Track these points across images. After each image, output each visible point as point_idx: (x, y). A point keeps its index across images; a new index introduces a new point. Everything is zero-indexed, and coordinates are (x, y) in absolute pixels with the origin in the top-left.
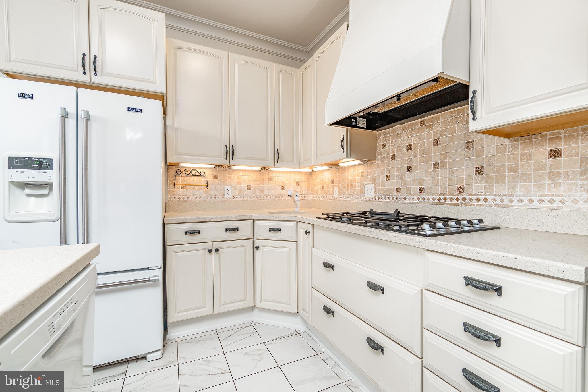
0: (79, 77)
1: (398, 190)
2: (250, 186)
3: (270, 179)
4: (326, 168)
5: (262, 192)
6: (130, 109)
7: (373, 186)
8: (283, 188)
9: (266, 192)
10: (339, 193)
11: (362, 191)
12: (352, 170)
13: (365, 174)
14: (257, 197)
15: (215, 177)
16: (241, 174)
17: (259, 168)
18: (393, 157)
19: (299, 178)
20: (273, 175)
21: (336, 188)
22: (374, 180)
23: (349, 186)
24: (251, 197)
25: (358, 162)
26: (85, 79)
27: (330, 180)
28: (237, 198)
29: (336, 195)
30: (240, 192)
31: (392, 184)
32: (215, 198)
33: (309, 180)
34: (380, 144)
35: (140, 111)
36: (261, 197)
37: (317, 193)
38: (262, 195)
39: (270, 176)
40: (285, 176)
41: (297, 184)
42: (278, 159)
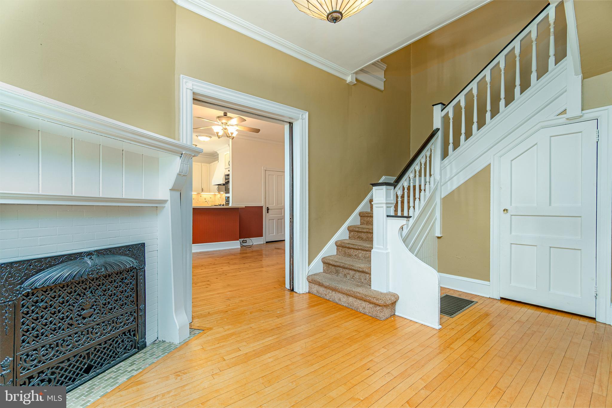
3: (201, 196)
4: (217, 193)
5: (198, 200)
8: (205, 199)
19: (211, 196)
20: (202, 195)
27: (219, 197)
29: (221, 201)
40: (205, 195)
41: (211, 198)
42: (203, 190)
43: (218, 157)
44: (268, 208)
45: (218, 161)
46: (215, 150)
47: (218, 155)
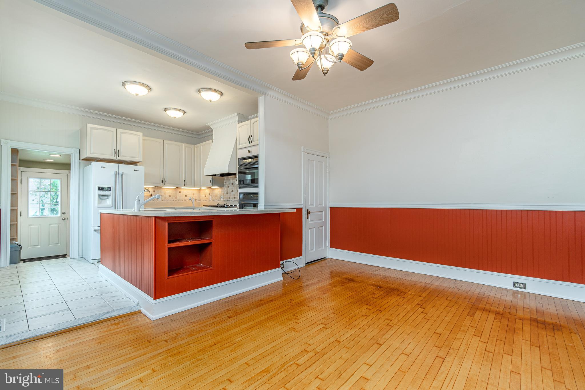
0: (113, 157)
1: (230, 198)
2: (170, 195)
3: (180, 192)
4: (207, 188)
5: (176, 198)
6: (135, 170)
7: (223, 196)
8: (186, 196)
9: (178, 198)
10: (212, 199)
11: (220, 198)
12: (216, 190)
13: (221, 192)
14: (174, 201)
15: (154, 191)
16: (166, 190)
17: (175, 188)
18: (228, 187)
19: (194, 192)
21: (211, 197)
22: (223, 194)
23: (216, 196)
24: (171, 201)
25: (218, 187)
26: (115, 158)
27: (209, 193)
28: (164, 201)
29: (211, 200)
30: (165, 198)
31: (228, 196)
32: (154, 201)
33: (199, 192)
34: (225, 181)
35: (138, 170)
36: (175, 201)
37: (203, 199)
38: (176, 200)
39: (180, 191)
40: (188, 191)
41: (194, 194)
42: (185, 183)
43: (213, 135)
44: (308, 210)
45: (212, 140)
46: (208, 125)
47: (212, 131)
